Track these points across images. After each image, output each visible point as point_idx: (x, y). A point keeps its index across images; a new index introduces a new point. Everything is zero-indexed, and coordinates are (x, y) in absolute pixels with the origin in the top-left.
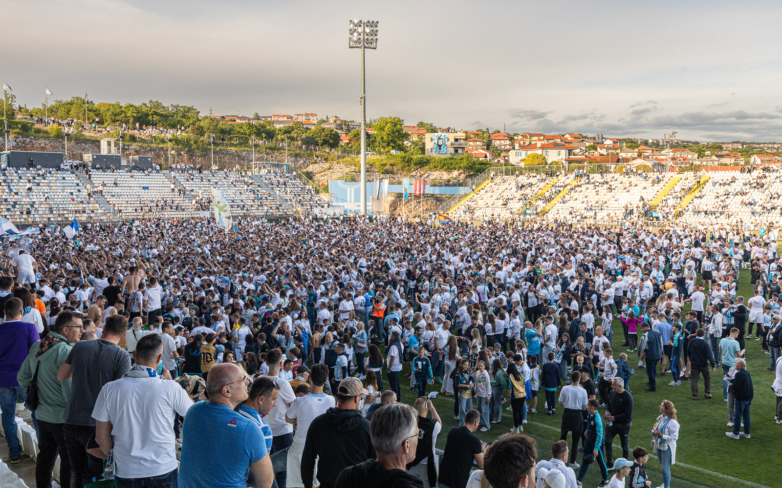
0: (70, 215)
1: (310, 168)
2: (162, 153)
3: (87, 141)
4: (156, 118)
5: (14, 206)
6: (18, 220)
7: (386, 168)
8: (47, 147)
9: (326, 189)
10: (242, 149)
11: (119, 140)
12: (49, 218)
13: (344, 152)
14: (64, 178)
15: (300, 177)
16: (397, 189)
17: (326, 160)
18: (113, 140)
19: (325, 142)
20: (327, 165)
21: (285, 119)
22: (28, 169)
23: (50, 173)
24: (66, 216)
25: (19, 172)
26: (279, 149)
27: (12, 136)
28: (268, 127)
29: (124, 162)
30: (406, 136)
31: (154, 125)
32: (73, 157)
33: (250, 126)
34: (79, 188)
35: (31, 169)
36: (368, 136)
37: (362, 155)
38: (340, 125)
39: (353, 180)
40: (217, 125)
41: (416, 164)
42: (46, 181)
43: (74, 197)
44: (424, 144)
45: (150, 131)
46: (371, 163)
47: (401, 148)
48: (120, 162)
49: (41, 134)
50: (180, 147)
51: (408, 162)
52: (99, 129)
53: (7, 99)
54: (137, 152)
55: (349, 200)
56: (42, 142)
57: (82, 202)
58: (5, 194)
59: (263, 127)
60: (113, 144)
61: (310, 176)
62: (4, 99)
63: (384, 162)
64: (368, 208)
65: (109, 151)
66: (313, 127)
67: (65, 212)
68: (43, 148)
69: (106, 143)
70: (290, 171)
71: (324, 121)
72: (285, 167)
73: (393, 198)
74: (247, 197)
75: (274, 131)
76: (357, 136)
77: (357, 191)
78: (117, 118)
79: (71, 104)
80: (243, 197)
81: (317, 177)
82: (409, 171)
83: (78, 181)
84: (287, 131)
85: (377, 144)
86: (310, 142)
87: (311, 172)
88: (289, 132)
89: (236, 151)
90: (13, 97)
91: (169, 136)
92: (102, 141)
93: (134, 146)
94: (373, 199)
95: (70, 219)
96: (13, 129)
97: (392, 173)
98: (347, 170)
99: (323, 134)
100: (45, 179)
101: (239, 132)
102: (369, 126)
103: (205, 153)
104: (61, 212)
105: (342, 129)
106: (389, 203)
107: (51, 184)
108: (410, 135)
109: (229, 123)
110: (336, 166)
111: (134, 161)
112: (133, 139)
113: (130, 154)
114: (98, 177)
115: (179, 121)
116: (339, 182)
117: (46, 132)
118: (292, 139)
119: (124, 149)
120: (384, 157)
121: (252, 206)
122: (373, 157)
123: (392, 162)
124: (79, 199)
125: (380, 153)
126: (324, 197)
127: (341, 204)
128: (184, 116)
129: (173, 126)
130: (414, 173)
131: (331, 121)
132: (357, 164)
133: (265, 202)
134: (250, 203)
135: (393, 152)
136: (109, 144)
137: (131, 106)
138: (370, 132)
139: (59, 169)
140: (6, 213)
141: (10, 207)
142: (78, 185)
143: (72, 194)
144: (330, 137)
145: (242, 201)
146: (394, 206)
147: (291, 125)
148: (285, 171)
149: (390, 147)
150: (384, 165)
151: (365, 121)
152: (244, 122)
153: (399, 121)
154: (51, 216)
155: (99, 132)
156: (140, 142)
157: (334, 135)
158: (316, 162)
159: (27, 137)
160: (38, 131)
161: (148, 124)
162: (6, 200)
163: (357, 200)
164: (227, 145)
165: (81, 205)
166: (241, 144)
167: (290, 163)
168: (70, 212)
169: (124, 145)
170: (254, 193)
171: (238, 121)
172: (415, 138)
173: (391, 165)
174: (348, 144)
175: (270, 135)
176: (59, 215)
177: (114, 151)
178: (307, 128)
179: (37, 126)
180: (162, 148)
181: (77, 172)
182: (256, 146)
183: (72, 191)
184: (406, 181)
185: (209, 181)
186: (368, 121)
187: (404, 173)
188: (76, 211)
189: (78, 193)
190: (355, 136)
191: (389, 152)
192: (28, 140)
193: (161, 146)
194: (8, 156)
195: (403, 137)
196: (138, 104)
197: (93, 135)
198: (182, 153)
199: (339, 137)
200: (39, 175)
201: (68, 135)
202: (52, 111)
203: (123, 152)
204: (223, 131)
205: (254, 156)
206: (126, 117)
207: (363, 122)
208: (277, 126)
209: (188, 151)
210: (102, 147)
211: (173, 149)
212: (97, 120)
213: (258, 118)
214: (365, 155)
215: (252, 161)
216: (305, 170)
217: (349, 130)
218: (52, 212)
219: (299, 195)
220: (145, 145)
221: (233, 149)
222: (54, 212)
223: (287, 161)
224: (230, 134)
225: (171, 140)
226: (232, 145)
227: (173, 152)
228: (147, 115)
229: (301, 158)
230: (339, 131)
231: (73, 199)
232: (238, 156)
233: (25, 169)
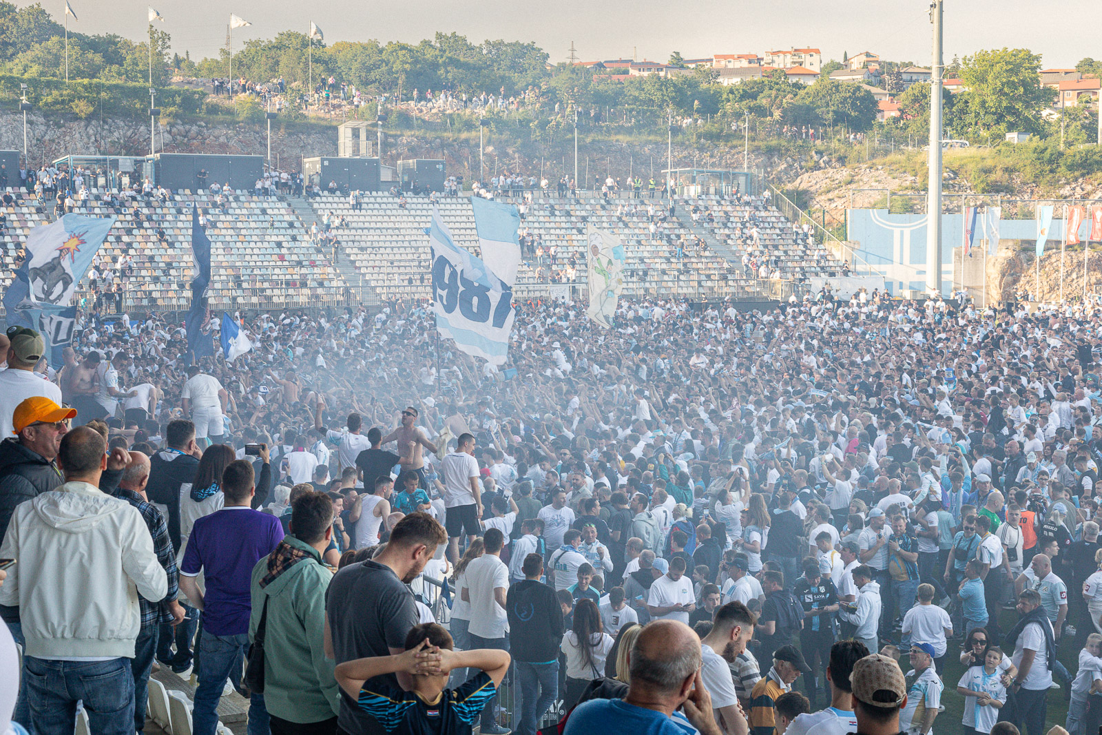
0: (276, 292)
1: (805, 182)
2: (466, 151)
3: (310, 128)
4: (453, 72)
5: (166, 272)
6: (174, 302)
7: (993, 177)
8: (232, 143)
9: (842, 232)
10: (644, 137)
11: (375, 125)
12: (234, 299)
13: (887, 137)
14: (264, 211)
15: (776, 201)
16: (1020, 230)
17: (842, 160)
18: (363, 126)
19: (840, 118)
20: (843, 174)
21: (744, 63)
22: (194, 192)
23: (237, 199)
24: (269, 292)
25: (178, 198)
26: (728, 138)
27: (163, 122)
28: (704, 86)
29: (386, 175)
30: (1048, 96)
31: (450, 87)
32: (282, 163)
33: (664, 83)
34: (295, 232)
35: (200, 192)
36: (948, 98)
37: (932, 148)
38: (878, 74)
39: (909, 209)
40: (586, 85)
41: (1071, 168)
42: (229, 218)
43: (284, 251)
44: (1094, 115)
45: (442, 103)
46: (956, 165)
47: (1034, 127)
48: (378, 175)
49: (220, 117)
50: (504, 137)
51: (1050, 163)
52: (335, 102)
53: (154, 41)
54: (413, 151)
55: (896, 258)
56: (222, 133)
57: (300, 264)
58: (150, 245)
59: (692, 84)
60: (363, 135)
61: (802, 199)
62: (148, 41)
63: (989, 163)
64: (945, 277)
65: (356, 150)
66: (811, 82)
67: (266, 285)
68: (224, 147)
69: (349, 132)
70: (754, 187)
71: (836, 67)
72: (742, 180)
73: (1010, 254)
74: (655, 253)
75: (718, 94)
76: (921, 100)
77: (918, 238)
78: (372, 76)
79: (279, 47)
80: (645, 251)
81: (819, 202)
82: (1054, 184)
83: (293, 218)
84: (748, 94)
85: (970, 118)
86: (803, 117)
87: (805, 192)
88: (754, 97)
89: (630, 145)
90: (165, 37)
91: (482, 112)
92: (341, 129)
93: (407, 137)
94: (958, 255)
95: (275, 300)
96: (166, 105)
97: (1009, 190)
98: (894, 185)
99: (837, 97)
100: (226, 213)
101: (636, 99)
102: (950, 73)
103: (561, 151)
104: (258, 285)
105: (882, 83)
106: (998, 268)
107: (239, 225)
108: (1056, 94)
109: (615, 78)
110: (867, 177)
111: (407, 170)
112: (405, 120)
113: (398, 156)
114: (331, 208)
115: (503, 78)
116: (874, 213)
117: (229, 112)
118: (761, 112)
119: (386, 145)
120: (987, 151)
121: (664, 272)
122: (962, 152)
123: (1009, 162)
124: (294, 258)
125: (978, 141)
126: (838, 251)
127: (875, 268)
128: (513, 67)
129: (492, 89)
130: (1066, 191)
131: (856, 64)
132: (920, 170)
133: (695, 263)
134: (660, 265)
135: (1012, 137)
136: (356, 133)
137: (403, 48)
138: (953, 88)
139: (253, 192)
140: (152, 287)
141: (158, 273)
142: (291, 225)
143: (279, 245)
144: (853, 104)
145: (642, 260)
146: (1013, 271)
147: (757, 78)
148: (742, 188)
149: (1003, 126)
150: (987, 171)
151: (941, 62)
152: (646, 74)
153: (1030, 58)
154: (239, 292)
155: (335, 107)
156: (420, 127)
157: (863, 99)
158: (817, 167)
159: (193, 122)
160: (214, 109)
161: (438, 86)
162: (151, 259)
163: (918, 256)
164: (608, 131)
165: (297, 269)
166: (639, 127)
167: (754, 170)
168: (276, 284)
169: (386, 136)
170: (670, 241)
171: (634, 72)
172: (1070, 102)
173: (1006, 170)
174: (896, 120)
175: (711, 104)
176: (254, 292)
177: (365, 150)
178: (797, 86)
179: (212, 99)
180: (467, 141)
181: (290, 199)
182: (676, 130)
183: (281, 238)
184: (1045, 210)
185: (568, 214)
186: (948, 62)
187: (1041, 190)
188: (288, 283)
189: (292, 244)
190: (916, 100)
191: (1001, 137)
192: (195, 128)
193: (464, 135)
194: (156, 164)
195: (1037, 98)
196: (415, 43)
197: (322, 114)
198: (510, 151)
199: (875, 103)
200: (215, 205)
201: (272, 116)
202: (241, 64)
203: (384, 151)
204: (601, 99)
205: (669, 156)
206: (390, 72)
207: (935, 67)
208: (726, 82)
209: (524, 145)
210: (341, 141)
211: (489, 142)
212: (330, 81)
213: (678, 62)
214: (941, 146)
215: (665, 166)
216: (789, 187)
217: (899, 87)
218: (239, 286)
219: (776, 247)
220: (430, 135)
221: (623, 139)
222: (245, 285)
223: (747, 163)
224: (616, 104)
225: (485, 123)
226: (620, 130)
227: (490, 149)
228: (435, 66)
229: (781, 156)
230: (874, 90)
231: (282, 258)
232: (635, 155)
233: (188, 192)
